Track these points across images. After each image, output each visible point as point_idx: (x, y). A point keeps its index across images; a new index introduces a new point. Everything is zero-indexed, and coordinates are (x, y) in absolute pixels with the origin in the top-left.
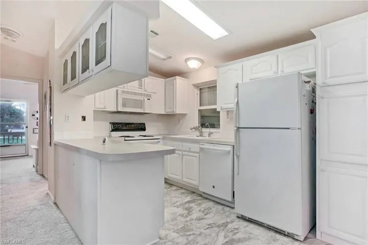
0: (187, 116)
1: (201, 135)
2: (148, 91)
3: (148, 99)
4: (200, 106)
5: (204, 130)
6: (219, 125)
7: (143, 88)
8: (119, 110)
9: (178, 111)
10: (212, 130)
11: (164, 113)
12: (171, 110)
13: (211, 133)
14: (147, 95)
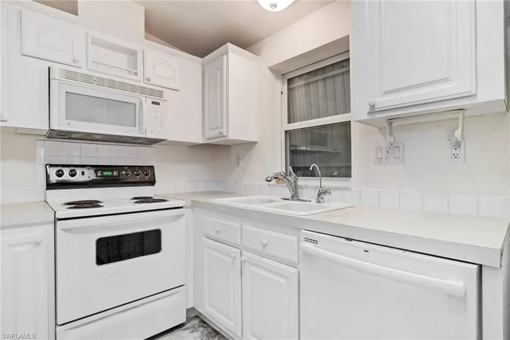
0: (257, 147)
1: (295, 197)
2: (152, 82)
3: (153, 103)
4: (289, 122)
5: (302, 181)
6: (349, 168)
7: (140, 71)
8: (55, 126)
9: (233, 135)
10: (328, 183)
11: (201, 141)
12: (216, 133)
13: (325, 192)
14: (151, 92)
